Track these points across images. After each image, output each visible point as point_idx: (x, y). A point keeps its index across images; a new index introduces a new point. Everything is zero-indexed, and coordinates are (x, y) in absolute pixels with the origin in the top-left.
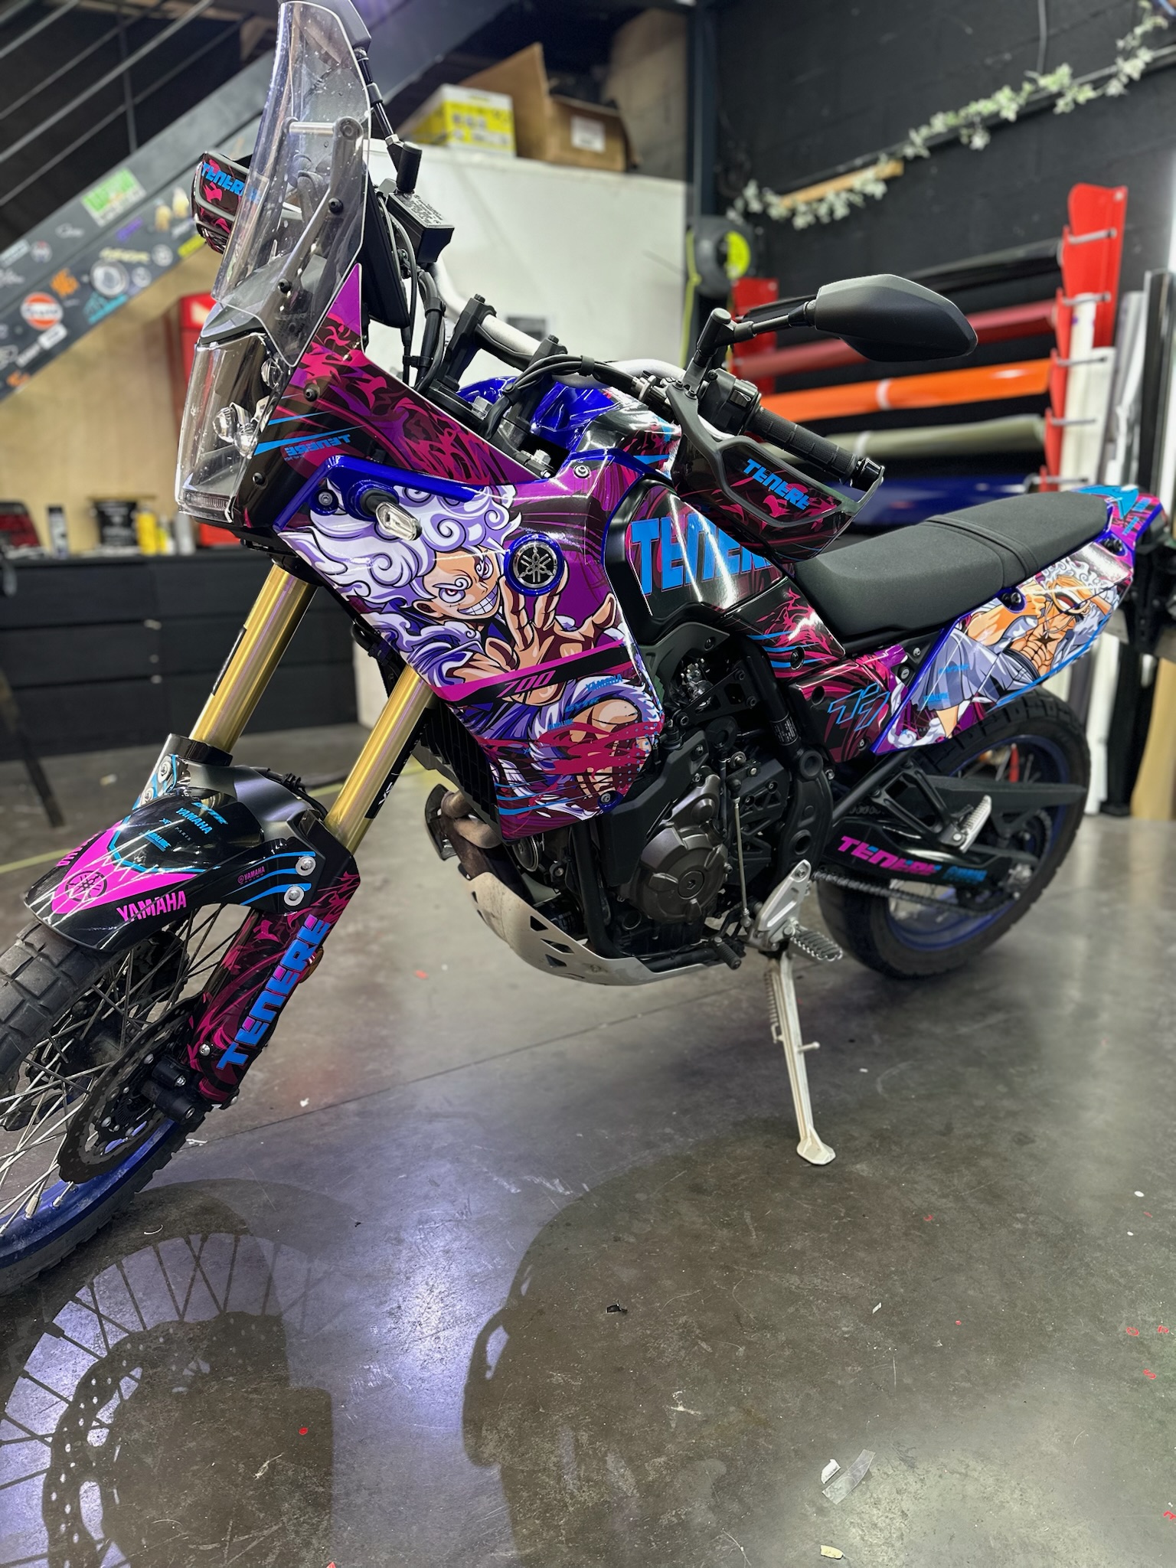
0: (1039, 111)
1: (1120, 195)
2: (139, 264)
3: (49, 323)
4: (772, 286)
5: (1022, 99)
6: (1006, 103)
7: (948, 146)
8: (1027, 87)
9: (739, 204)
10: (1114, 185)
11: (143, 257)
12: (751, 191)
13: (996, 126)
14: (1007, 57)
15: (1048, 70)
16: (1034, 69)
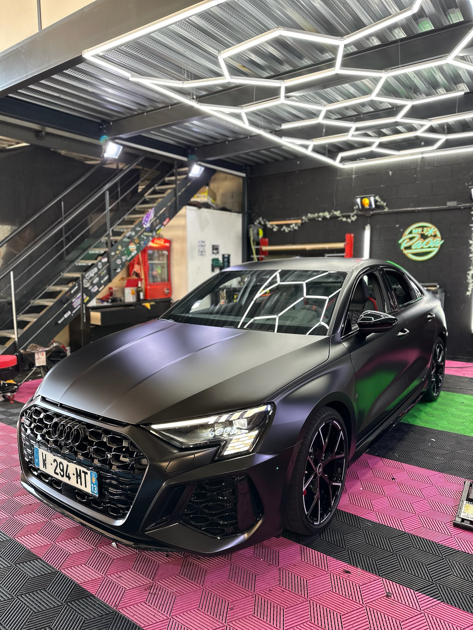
0: (334, 218)
1: (352, 235)
2: (150, 236)
3: (133, 250)
4: (267, 240)
5: (331, 215)
6: (327, 215)
7: (313, 220)
8: (332, 213)
9: (258, 221)
10: (350, 233)
11: (151, 234)
12: (261, 219)
13: (324, 218)
14: (326, 206)
15: (336, 210)
16: (333, 209)
